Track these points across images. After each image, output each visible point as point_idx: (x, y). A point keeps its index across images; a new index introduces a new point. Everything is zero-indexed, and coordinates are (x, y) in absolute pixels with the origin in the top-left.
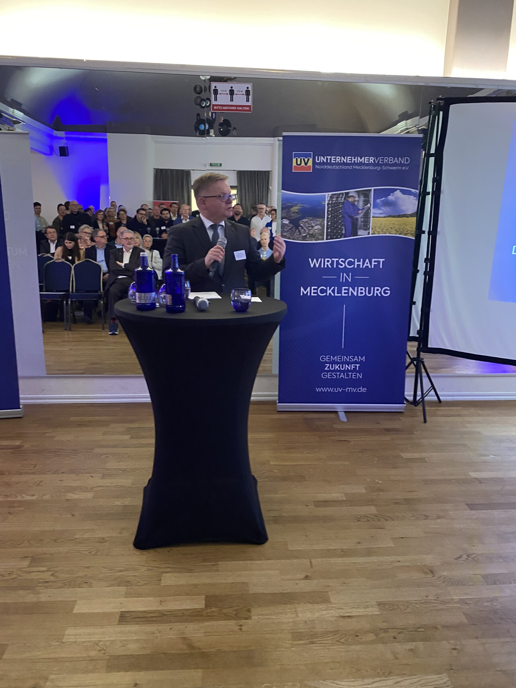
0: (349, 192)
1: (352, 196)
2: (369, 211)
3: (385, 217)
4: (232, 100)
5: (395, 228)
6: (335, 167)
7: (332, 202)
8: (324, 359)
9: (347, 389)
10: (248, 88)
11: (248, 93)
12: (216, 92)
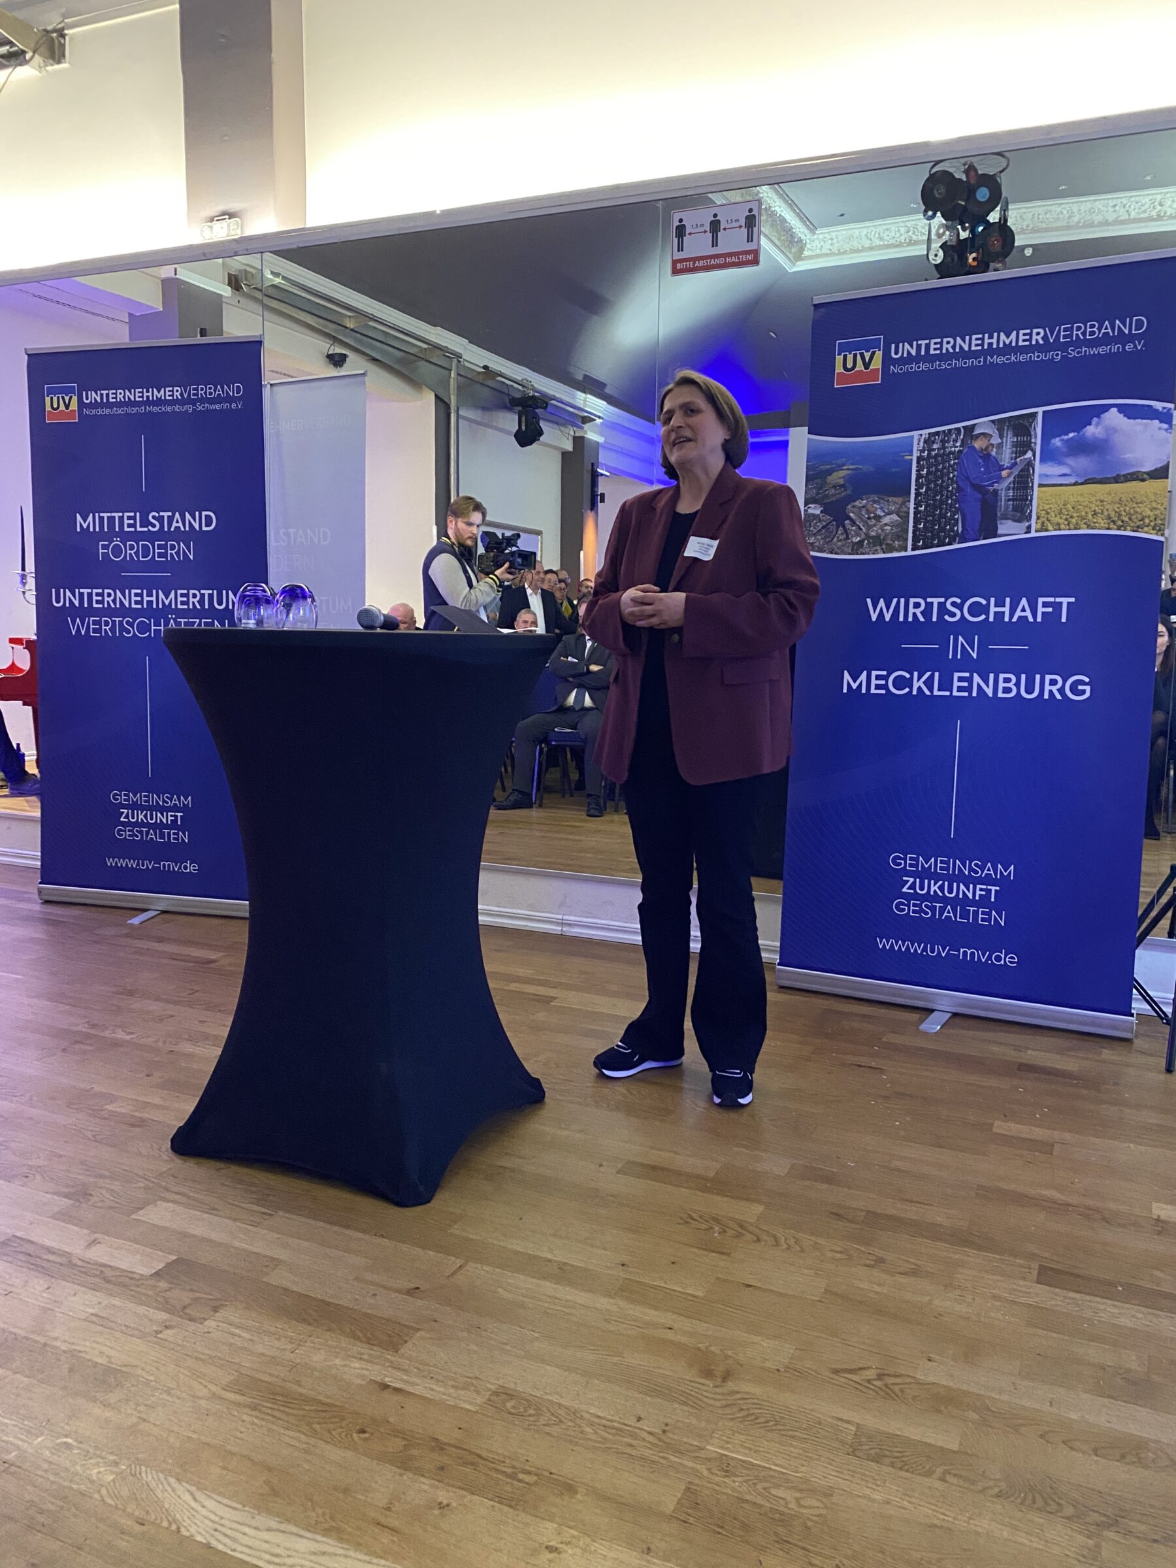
0: (974, 425)
1: (983, 434)
2: (1028, 470)
3: (1076, 484)
4: (715, 243)
5: (1106, 513)
6: (940, 365)
7: (929, 454)
8: (901, 864)
9: (962, 950)
10: (751, 210)
11: (751, 222)
12: (681, 231)
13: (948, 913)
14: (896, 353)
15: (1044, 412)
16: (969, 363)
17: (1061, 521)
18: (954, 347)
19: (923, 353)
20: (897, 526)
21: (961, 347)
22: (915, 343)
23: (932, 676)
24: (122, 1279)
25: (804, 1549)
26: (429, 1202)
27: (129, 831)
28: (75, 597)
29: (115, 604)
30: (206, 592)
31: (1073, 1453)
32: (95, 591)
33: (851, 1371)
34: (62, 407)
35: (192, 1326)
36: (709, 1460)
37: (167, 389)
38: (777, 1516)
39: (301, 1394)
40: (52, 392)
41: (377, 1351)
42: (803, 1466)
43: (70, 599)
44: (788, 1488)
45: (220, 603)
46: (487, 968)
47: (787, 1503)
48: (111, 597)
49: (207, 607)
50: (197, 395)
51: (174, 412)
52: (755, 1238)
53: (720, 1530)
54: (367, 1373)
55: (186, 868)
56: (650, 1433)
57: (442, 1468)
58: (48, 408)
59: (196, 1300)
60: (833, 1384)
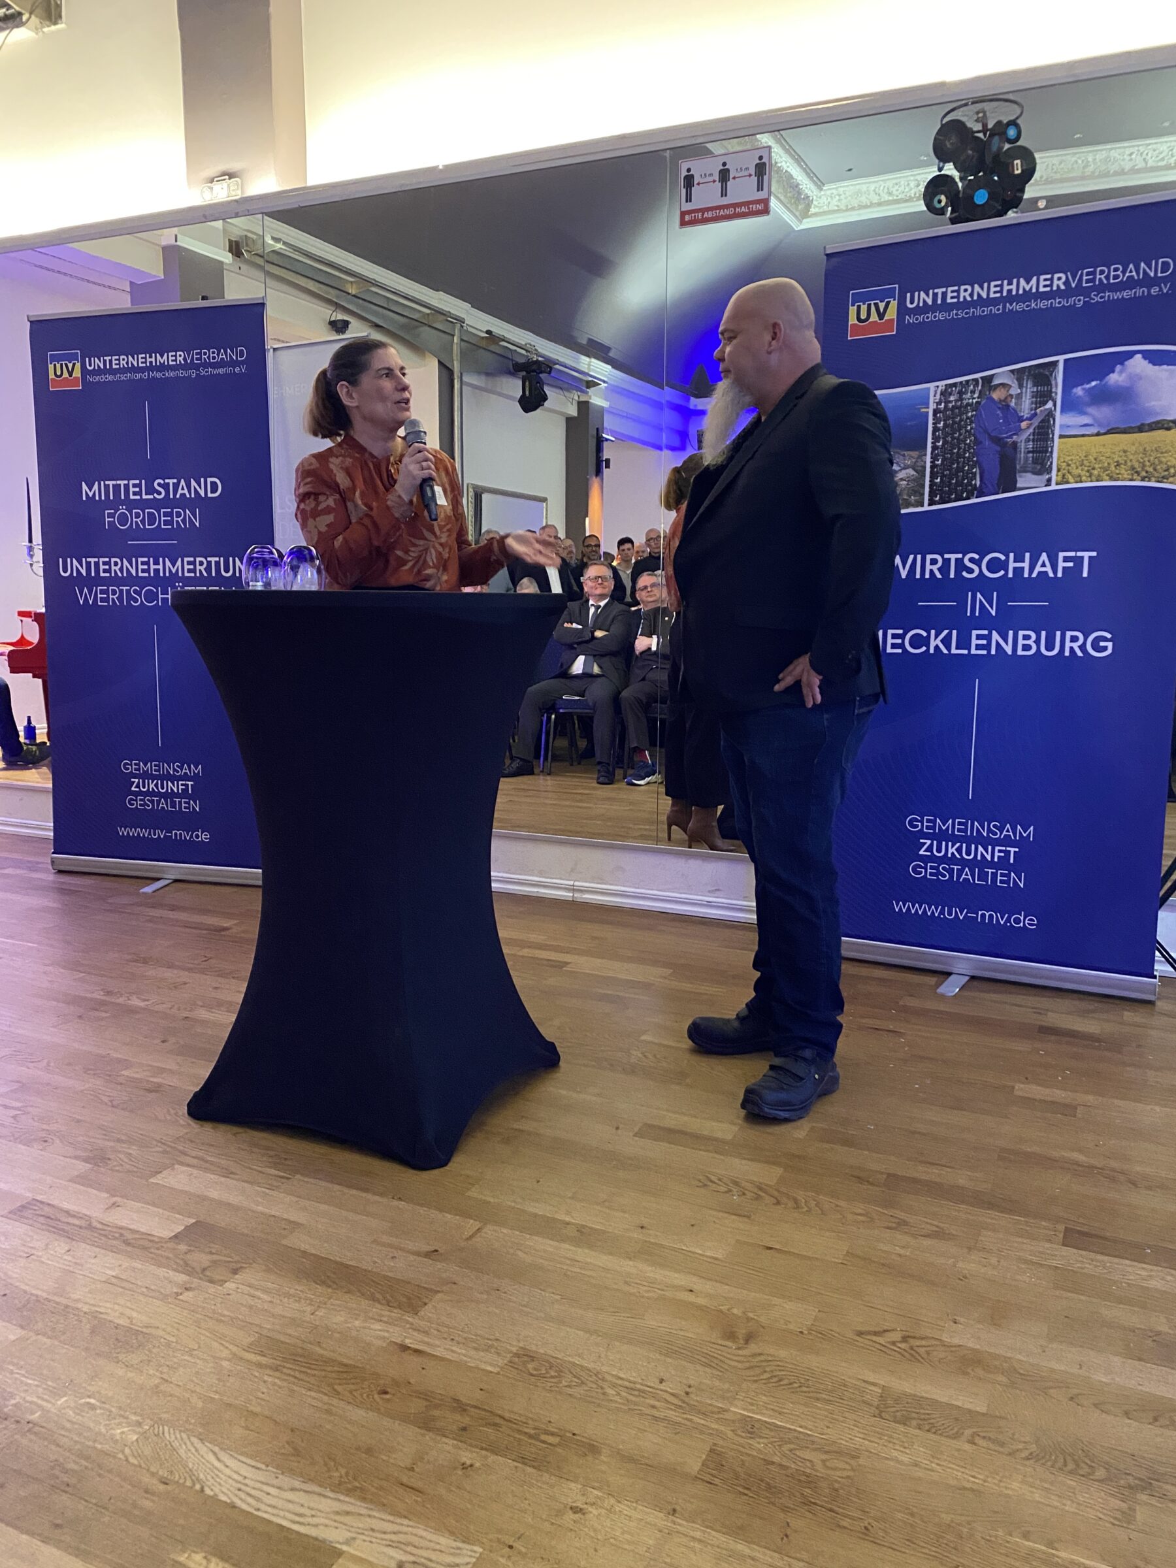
0: (993, 375)
1: (1003, 385)
2: (1049, 421)
3: (1098, 434)
4: (724, 193)
5: (1129, 464)
6: (957, 314)
7: (945, 406)
8: (917, 826)
9: (980, 913)
10: (761, 158)
11: (761, 169)
12: (689, 181)
13: (966, 874)
14: (912, 303)
15: (1066, 361)
16: (987, 310)
17: (1083, 473)
18: (971, 295)
19: (939, 302)
20: (914, 480)
21: (979, 295)
22: (931, 292)
23: (949, 635)
24: (141, 1242)
25: (831, 1510)
26: (446, 1164)
27: (141, 800)
28: (82, 566)
29: (122, 573)
30: (213, 560)
31: (1104, 1415)
32: (102, 560)
33: (876, 1333)
34: (66, 374)
35: (212, 1289)
36: (733, 1421)
37: (170, 354)
38: (803, 1478)
39: (322, 1356)
40: (54, 359)
41: (396, 1313)
42: (828, 1427)
43: (77, 568)
44: (816, 1450)
45: (227, 571)
46: (502, 933)
47: (813, 1466)
48: (118, 566)
49: (214, 575)
50: (200, 359)
51: (178, 377)
52: (775, 1201)
53: (746, 1492)
54: (386, 1334)
55: (197, 836)
56: (672, 1394)
57: (464, 1429)
58: (52, 376)
59: (215, 1262)
60: (857, 1346)
